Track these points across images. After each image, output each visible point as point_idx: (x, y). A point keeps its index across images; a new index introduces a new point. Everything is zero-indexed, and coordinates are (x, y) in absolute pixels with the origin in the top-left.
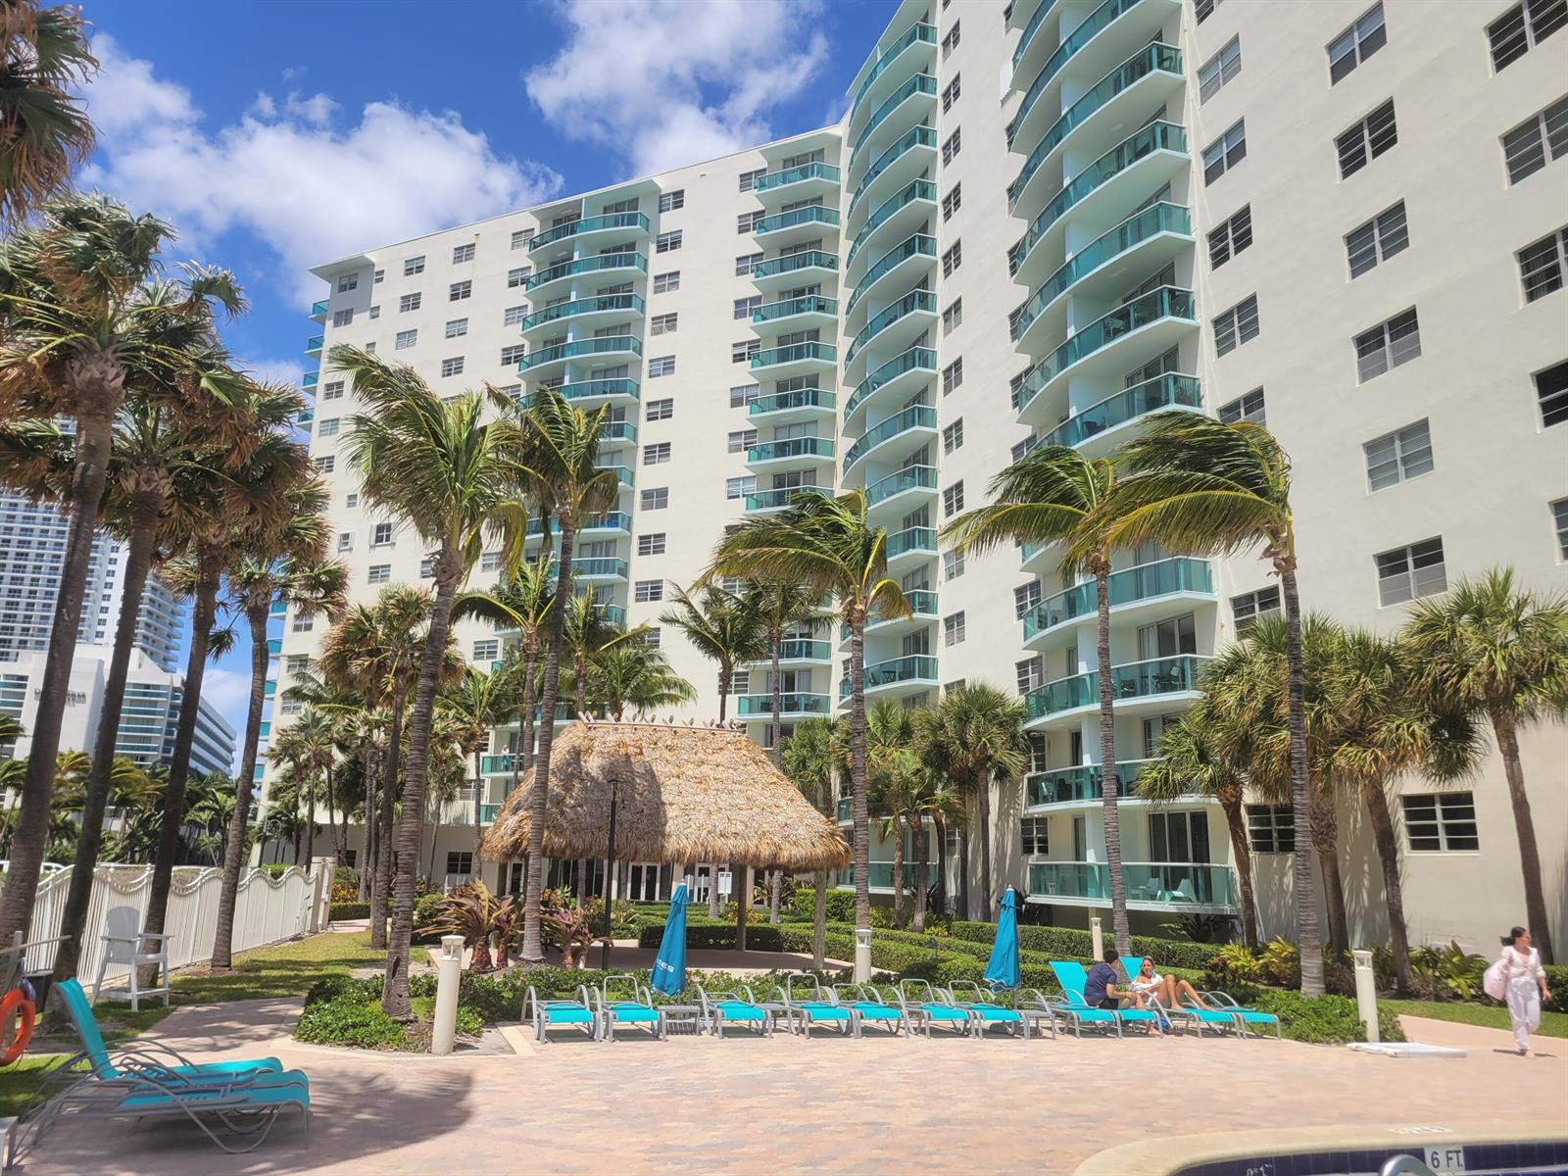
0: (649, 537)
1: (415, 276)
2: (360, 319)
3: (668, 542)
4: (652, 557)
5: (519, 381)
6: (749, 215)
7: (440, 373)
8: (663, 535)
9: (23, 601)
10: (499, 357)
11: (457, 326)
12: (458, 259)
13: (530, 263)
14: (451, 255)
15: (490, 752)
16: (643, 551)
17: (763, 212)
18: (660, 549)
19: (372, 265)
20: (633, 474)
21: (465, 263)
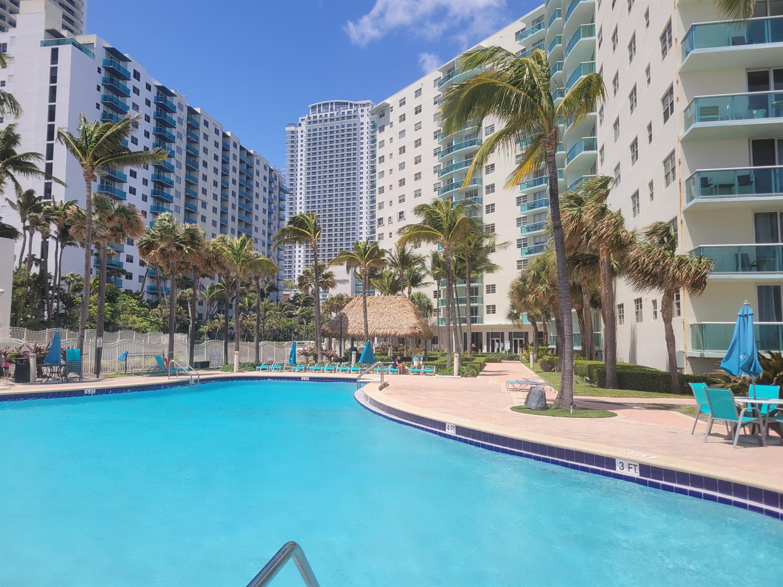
0: (489, 205)
1: (403, 106)
2: (387, 128)
3: (496, 207)
4: (491, 214)
5: (439, 146)
6: (519, 52)
7: (414, 146)
8: (494, 204)
9: (333, 243)
10: (432, 136)
11: (418, 125)
12: (416, 96)
13: (441, 93)
14: (414, 94)
15: (442, 298)
16: (488, 212)
17: (525, 49)
18: (493, 210)
19: (389, 105)
20: (482, 179)
21: (419, 97)
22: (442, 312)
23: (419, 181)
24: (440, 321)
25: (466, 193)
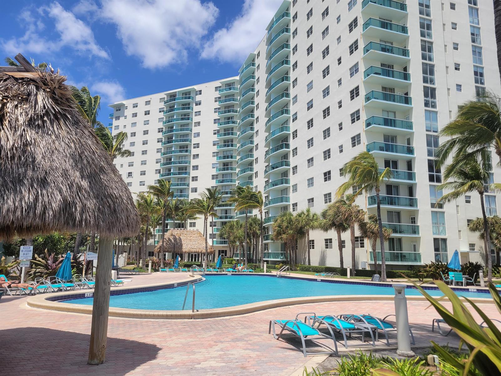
0: (194, 177)
1: (136, 108)
2: (122, 119)
3: (198, 178)
4: (195, 182)
5: (162, 137)
6: (217, 98)
7: (143, 134)
10: (157, 130)
11: (146, 122)
12: (146, 104)
13: (164, 107)
14: (144, 103)
16: (193, 180)
17: (220, 97)
18: (196, 180)
19: (125, 105)
20: (190, 162)
21: (148, 106)
22: (157, 237)
23: (145, 155)
24: (156, 242)
25: (179, 168)
